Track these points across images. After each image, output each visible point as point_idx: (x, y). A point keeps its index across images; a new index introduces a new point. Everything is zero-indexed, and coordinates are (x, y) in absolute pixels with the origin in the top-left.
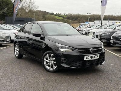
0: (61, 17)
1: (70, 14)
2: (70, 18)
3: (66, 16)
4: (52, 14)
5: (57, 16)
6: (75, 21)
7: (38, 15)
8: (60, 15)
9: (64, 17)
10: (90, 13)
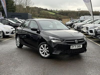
0: (54, 12)
1: (62, 10)
2: (62, 14)
3: (58, 12)
4: (46, 10)
5: (50, 12)
6: (66, 16)
7: (34, 11)
8: (53, 11)
9: (56, 13)
10: (80, 9)
